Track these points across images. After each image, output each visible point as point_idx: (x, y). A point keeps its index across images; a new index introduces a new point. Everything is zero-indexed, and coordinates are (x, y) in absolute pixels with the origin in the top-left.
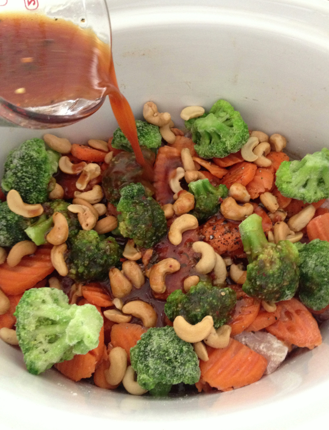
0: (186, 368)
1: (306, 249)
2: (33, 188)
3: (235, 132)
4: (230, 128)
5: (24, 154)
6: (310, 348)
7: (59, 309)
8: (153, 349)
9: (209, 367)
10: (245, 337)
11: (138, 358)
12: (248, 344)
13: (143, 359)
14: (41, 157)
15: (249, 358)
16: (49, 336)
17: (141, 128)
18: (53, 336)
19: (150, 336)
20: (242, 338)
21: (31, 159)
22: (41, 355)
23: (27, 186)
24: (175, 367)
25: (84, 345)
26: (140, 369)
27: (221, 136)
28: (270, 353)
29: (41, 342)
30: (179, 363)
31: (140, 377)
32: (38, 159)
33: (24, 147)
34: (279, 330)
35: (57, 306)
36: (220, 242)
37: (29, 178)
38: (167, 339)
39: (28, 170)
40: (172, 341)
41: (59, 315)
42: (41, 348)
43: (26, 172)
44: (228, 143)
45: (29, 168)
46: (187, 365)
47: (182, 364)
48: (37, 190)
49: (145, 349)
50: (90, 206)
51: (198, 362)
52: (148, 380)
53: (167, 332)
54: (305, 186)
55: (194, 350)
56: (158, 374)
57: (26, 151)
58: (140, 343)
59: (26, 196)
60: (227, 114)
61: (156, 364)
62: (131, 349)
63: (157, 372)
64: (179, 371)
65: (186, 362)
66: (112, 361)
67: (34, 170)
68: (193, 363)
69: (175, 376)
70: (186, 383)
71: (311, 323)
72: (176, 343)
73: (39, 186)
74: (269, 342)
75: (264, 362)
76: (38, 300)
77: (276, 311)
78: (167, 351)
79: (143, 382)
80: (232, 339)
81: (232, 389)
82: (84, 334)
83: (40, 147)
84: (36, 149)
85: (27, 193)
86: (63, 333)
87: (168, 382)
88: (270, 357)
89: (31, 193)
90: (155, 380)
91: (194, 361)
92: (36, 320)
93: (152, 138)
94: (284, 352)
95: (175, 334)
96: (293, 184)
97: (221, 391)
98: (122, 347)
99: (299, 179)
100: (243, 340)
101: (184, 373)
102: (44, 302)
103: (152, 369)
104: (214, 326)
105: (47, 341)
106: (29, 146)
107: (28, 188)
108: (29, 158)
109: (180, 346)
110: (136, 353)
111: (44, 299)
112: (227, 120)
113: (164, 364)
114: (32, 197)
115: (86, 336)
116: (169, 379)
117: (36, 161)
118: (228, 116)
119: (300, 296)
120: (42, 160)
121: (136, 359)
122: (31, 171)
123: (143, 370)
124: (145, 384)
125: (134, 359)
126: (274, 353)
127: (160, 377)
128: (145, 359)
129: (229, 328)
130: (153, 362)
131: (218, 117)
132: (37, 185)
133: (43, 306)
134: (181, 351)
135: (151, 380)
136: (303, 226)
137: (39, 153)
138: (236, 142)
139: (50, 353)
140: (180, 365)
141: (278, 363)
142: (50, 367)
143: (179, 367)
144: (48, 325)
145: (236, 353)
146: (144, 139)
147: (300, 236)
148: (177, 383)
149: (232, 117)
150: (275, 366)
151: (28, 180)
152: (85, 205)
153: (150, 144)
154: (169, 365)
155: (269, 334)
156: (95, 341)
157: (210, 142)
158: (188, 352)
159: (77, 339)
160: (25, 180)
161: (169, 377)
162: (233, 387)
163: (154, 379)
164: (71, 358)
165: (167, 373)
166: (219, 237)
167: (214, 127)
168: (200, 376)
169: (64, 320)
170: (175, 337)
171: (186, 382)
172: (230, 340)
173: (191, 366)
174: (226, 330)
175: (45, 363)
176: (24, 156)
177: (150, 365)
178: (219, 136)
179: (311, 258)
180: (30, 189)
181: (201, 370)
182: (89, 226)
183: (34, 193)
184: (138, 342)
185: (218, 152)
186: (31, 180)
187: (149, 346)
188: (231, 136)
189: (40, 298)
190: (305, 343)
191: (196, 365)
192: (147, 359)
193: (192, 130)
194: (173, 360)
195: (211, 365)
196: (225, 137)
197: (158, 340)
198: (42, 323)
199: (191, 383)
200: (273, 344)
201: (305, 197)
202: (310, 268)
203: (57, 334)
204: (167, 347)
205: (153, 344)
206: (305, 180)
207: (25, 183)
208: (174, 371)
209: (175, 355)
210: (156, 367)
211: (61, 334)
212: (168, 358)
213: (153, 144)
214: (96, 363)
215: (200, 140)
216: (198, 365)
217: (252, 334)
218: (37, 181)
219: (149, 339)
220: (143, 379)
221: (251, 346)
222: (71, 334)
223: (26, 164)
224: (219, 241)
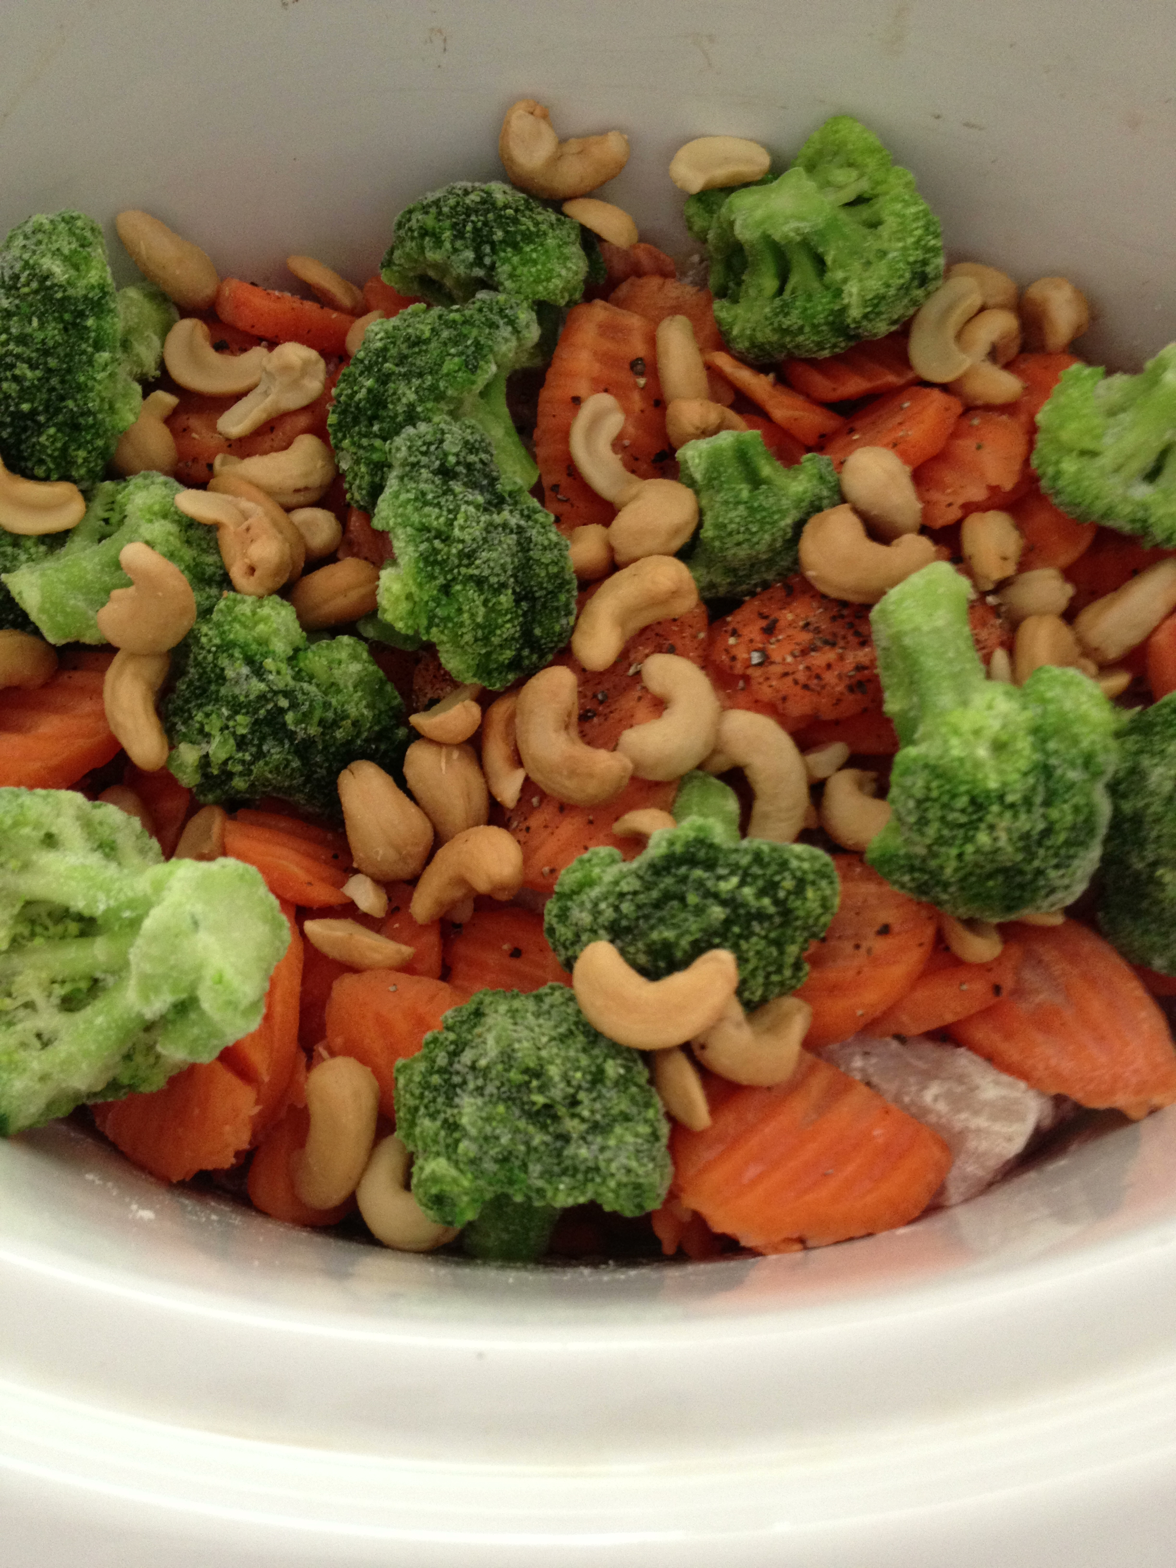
0: (612, 1142)
1: (1141, 728)
2: (46, 410)
3: (886, 246)
4: (866, 231)
5: (18, 266)
6: (1133, 1114)
7: (112, 870)
8: (483, 1063)
9: (707, 1155)
10: (866, 1054)
11: (422, 1097)
12: (875, 1080)
13: (440, 1100)
14: (82, 283)
15: (877, 1132)
16: (63, 982)
17: (510, 212)
18: (84, 985)
19: (478, 1014)
20: (852, 1055)
21: (42, 287)
22: (22, 1054)
23: (22, 399)
24: (566, 1138)
25: (202, 1014)
26: (424, 1139)
27: (829, 259)
28: (962, 1119)
29: (29, 1006)
30: (583, 1120)
31: (422, 1169)
32: (71, 292)
33: (20, 241)
34: (1009, 1036)
35: (104, 862)
36: (789, 680)
37: (33, 367)
38: (547, 1028)
39: (28, 330)
40: (563, 1039)
41: (108, 892)
42: (28, 1024)
43: (23, 340)
44: (855, 290)
45: (35, 322)
46: (618, 1130)
47: (595, 1127)
48: (60, 418)
49: (451, 1064)
50: (278, 513)
51: (664, 1129)
52: (455, 1181)
53: (545, 1007)
54: (1153, 475)
55: (652, 1081)
56: (496, 1161)
57: (26, 256)
58: (435, 1040)
59: (20, 442)
60: (861, 176)
61: (488, 1119)
62: (400, 1062)
63: (492, 1152)
64: (584, 1152)
65: (615, 1120)
66: (316, 1109)
67: (53, 332)
68: (644, 1129)
69: (564, 1172)
70: (607, 1208)
71: (1143, 1014)
72: (579, 1046)
73: (70, 404)
74: (960, 1079)
75: (936, 1153)
76: (26, 831)
77: (998, 960)
78: (537, 1073)
79: (434, 1191)
80: (809, 1057)
81: (798, 1246)
82: (199, 968)
83: (83, 246)
84: (66, 251)
85: (25, 429)
86: (120, 969)
87: (533, 1195)
88: (962, 1134)
89: (40, 428)
90: (481, 1183)
91: (646, 1121)
92: (16, 910)
93: (549, 258)
94: (1021, 1118)
95: (579, 1012)
96: (1106, 461)
97: (753, 1253)
98: (363, 1058)
99: (1131, 440)
100: (858, 1062)
101: (602, 1165)
102: (50, 841)
103: (474, 1139)
104: (739, 992)
105: (55, 1001)
106: (40, 236)
107: (25, 407)
108: (34, 285)
109: (594, 1058)
110: (417, 1078)
111: (54, 830)
112: (860, 201)
113: (522, 1124)
114: (44, 447)
115: (209, 974)
116: (540, 1183)
117: (64, 298)
118: (864, 186)
119: (1100, 915)
120: (86, 297)
121: (412, 1102)
122: (40, 336)
123: (435, 1142)
124: (439, 1201)
125: (405, 1099)
126: (981, 1122)
127: (502, 1175)
128: (450, 1102)
129: (799, 1010)
130: (480, 1109)
131: (826, 185)
132: (62, 398)
133: (47, 859)
134: (597, 1078)
135: (466, 1183)
136: (1131, 637)
137: (76, 267)
138: (888, 286)
139: (62, 1049)
140: (587, 1132)
141: (994, 1163)
142: (65, 1110)
143: (583, 1138)
144: (63, 937)
145: (823, 1108)
146: (516, 260)
147: (1120, 681)
148: (570, 1202)
149: (880, 189)
150: (980, 1173)
151: (29, 374)
152: (249, 499)
153: (538, 281)
154: (544, 1127)
155: (962, 1050)
156: (245, 1003)
157: (780, 291)
158: (623, 1083)
159: (174, 991)
160: (17, 372)
161: (541, 1176)
162: (802, 1241)
163: (476, 1178)
164: (156, 1082)
165: (534, 1156)
166: (789, 659)
167: (803, 219)
168: (667, 1183)
169: (127, 914)
170: (576, 1024)
171: (610, 1203)
172: (801, 1061)
173: (630, 1139)
174: (785, 1018)
175: (38, 1086)
176: (16, 277)
177: (465, 1121)
178: (820, 264)
179: (1163, 758)
180: (33, 412)
181: (675, 1163)
182: (257, 573)
183: (52, 431)
184: (428, 1036)
185: (807, 329)
186: (38, 373)
187: (467, 1049)
188: (868, 263)
189: (37, 826)
190: (1111, 1092)
191: (655, 1136)
192: (457, 1100)
193: (711, 236)
194: (562, 1111)
195: (720, 1148)
196: (842, 267)
197: (505, 1029)
198: (38, 929)
199: (629, 1211)
200: (977, 1087)
201: (1152, 520)
202: (1152, 794)
203: (98, 975)
204: (540, 1058)
205: (484, 1043)
206: (1156, 446)
207: (14, 386)
208: (559, 1154)
209: (571, 1091)
210: (488, 1130)
211: (113, 973)
212: (540, 1099)
213: (551, 286)
214: (256, 1110)
215: (739, 283)
216: (664, 1141)
217: (894, 1045)
218: (63, 382)
219: (475, 1026)
220: (435, 1179)
221: (890, 1087)
222: (148, 968)
223: (25, 309)
224: (786, 674)
